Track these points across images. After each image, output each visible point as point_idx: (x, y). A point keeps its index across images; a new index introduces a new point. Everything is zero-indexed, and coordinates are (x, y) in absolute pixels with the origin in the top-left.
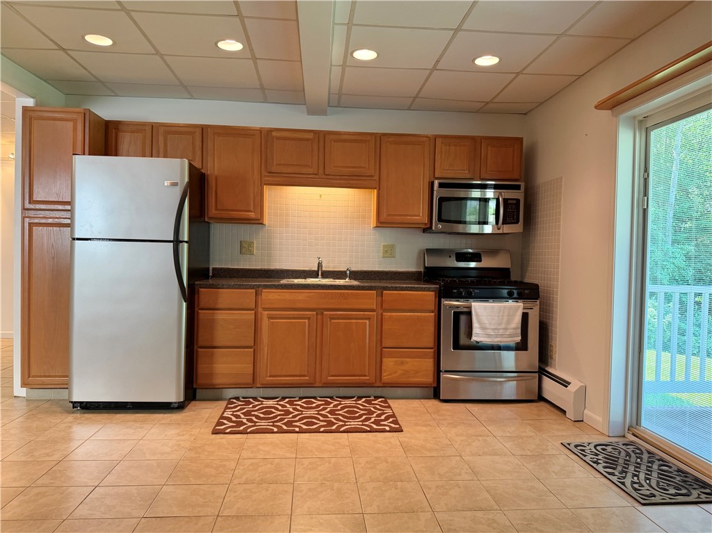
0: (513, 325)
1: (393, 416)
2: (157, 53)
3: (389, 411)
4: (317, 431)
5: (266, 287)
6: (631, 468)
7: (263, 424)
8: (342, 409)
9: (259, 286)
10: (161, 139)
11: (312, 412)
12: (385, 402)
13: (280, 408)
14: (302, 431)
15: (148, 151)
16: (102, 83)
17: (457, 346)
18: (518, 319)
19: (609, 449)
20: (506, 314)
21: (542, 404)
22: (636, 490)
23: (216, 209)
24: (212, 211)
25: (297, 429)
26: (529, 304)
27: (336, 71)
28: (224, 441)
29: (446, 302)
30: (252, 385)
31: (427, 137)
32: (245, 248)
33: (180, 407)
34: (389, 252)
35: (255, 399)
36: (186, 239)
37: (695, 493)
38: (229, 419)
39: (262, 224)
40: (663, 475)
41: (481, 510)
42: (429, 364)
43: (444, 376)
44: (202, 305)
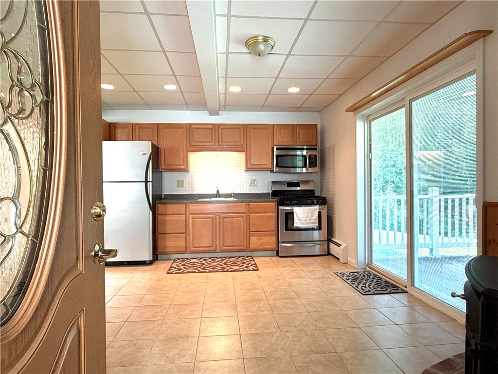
0: (314, 218)
1: (255, 264)
2: (135, 91)
3: (253, 262)
4: (217, 271)
5: (190, 203)
6: (364, 281)
7: (191, 269)
8: (230, 262)
9: (187, 203)
10: (137, 131)
11: (215, 264)
12: (252, 258)
13: (199, 262)
14: (210, 272)
15: (131, 137)
16: (107, 104)
17: (287, 229)
18: (316, 214)
19: (356, 274)
20: (310, 212)
21: (329, 256)
22: (362, 289)
23: (165, 165)
24: (163, 166)
25: (208, 271)
26: (322, 207)
27: (222, 97)
28: (172, 277)
29: (281, 208)
30: (185, 252)
31: (269, 125)
32: (180, 184)
33: (151, 263)
34: (253, 183)
35: (187, 259)
36: (151, 180)
37: (389, 290)
38: (175, 268)
39: (188, 171)
40: (378, 284)
41: (290, 299)
42: (273, 239)
43: (281, 244)
44: (159, 213)
